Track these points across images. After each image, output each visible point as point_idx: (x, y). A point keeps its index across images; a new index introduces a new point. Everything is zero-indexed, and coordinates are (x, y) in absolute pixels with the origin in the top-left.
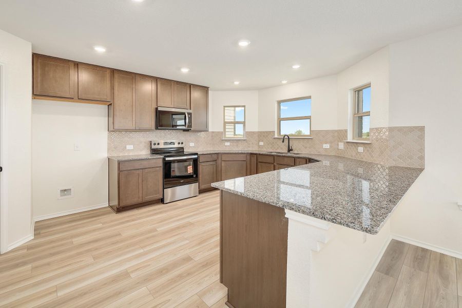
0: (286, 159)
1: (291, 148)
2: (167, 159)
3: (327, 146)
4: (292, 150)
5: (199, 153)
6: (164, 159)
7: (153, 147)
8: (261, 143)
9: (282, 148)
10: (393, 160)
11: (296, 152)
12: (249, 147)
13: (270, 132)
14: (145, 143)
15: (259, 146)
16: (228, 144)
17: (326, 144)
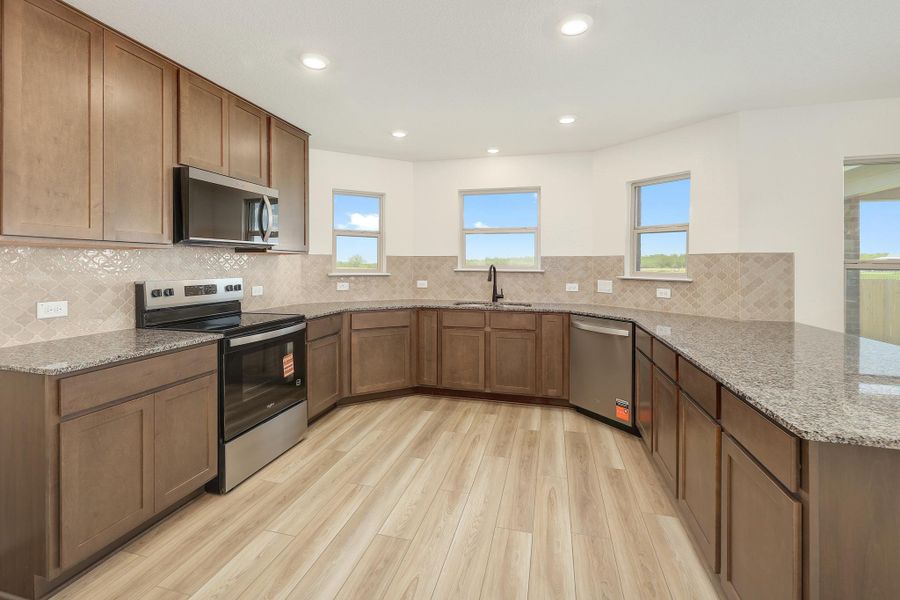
0: (515, 317)
1: (499, 292)
2: (236, 342)
3: (573, 287)
4: (501, 297)
5: (307, 316)
6: (222, 345)
7: (151, 303)
8: (422, 284)
9: (474, 294)
10: (748, 310)
11: (508, 301)
12: (394, 293)
13: (445, 259)
14: (116, 289)
15: (417, 290)
16: (343, 286)
17: (571, 283)
